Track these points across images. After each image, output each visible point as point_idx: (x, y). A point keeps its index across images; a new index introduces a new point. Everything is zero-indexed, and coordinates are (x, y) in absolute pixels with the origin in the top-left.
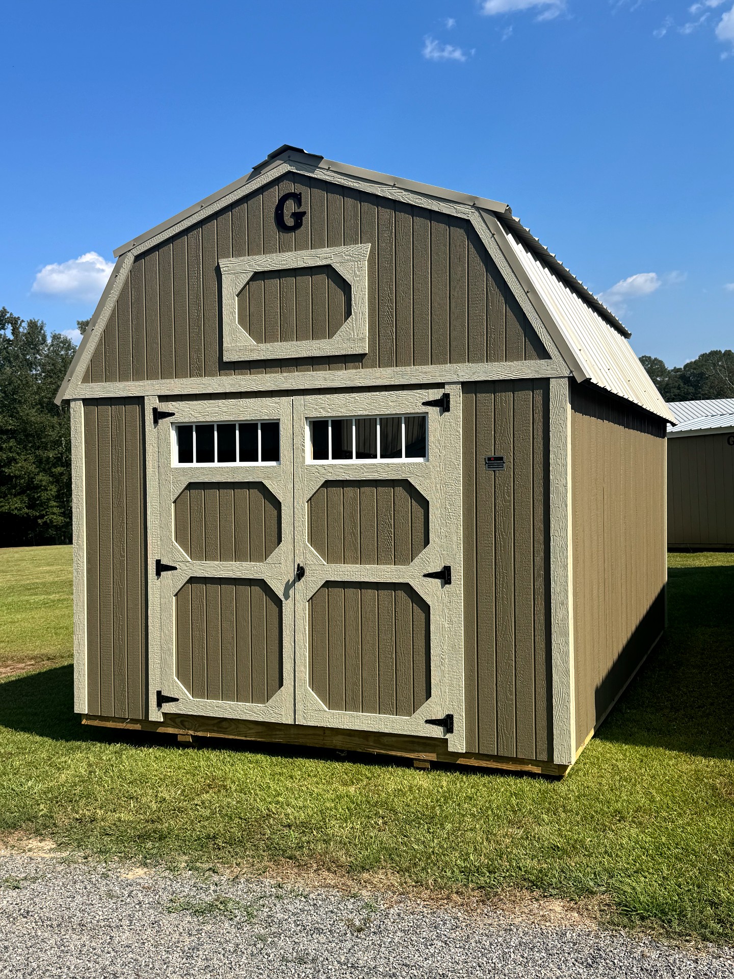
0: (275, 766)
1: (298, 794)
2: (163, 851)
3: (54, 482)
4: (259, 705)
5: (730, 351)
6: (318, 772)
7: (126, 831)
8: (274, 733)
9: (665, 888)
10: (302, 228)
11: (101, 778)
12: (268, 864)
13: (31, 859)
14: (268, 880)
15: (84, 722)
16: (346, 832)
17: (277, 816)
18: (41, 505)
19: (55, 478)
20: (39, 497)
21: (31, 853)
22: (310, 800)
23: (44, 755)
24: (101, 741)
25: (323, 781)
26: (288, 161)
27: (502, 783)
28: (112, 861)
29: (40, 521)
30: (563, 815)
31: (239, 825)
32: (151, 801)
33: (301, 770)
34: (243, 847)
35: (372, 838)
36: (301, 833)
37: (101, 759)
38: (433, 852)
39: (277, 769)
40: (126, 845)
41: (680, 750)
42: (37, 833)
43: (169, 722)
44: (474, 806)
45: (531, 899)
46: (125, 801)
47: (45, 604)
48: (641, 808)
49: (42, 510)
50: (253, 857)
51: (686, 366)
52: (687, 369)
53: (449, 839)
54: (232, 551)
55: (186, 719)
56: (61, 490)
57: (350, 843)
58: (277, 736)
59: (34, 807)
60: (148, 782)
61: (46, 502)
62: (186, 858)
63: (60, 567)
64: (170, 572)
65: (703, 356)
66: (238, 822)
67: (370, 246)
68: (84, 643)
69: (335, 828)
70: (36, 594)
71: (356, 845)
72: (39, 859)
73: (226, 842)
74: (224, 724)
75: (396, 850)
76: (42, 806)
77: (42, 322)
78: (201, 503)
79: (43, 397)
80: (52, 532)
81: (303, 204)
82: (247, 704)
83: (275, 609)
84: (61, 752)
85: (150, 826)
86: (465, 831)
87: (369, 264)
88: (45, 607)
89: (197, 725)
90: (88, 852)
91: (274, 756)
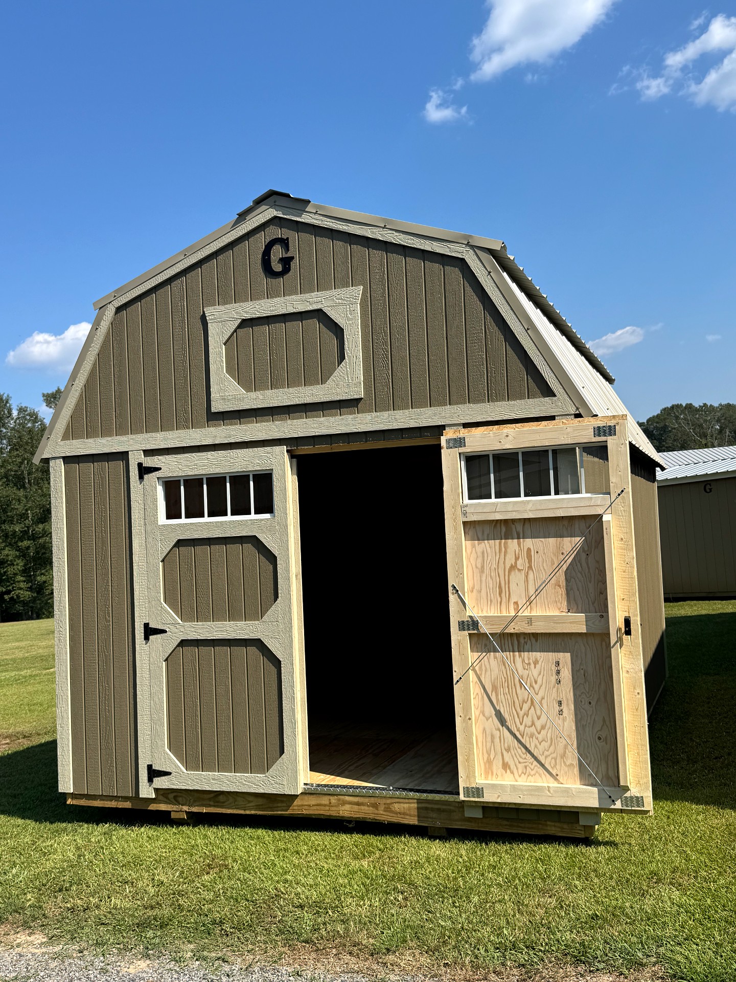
0: (278, 841)
1: (307, 870)
2: (166, 940)
3: (20, 556)
4: (259, 775)
5: (691, 404)
6: (326, 846)
7: (123, 919)
8: (276, 805)
9: (721, 956)
10: (291, 273)
11: (91, 862)
12: (283, 949)
13: (21, 956)
14: (285, 968)
15: (69, 802)
16: (364, 911)
17: (286, 896)
18: (8, 580)
19: (22, 552)
20: (5, 572)
21: (20, 949)
22: (321, 877)
23: (28, 839)
24: (87, 822)
25: (332, 855)
26: (274, 206)
27: (525, 849)
28: (110, 954)
29: (6, 597)
30: (596, 880)
31: (246, 907)
32: (148, 885)
33: (306, 844)
34: (254, 932)
35: (393, 916)
36: (315, 914)
37: (89, 841)
38: (462, 928)
39: (281, 845)
40: (125, 935)
41: (707, 803)
42: (26, 926)
43: (161, 798)
44: (499, 875)
45: (576, 975)
46: (119, 887)
47: (16, 681)
48: (678, 868)
49: (9, 586)
50: (266, 943)
51: (648, 421)
52: (650, 423)
53: (477, 912)
54: (226, 610)
55: (179, 794)
56: (28, 564)
57: (370, 922)
58: (279, 809)
59: (20, 897)
60: (142, 865)
61: (13, 577)
62: (192, 946)
63: (29, 642)
64: (159, 636)
65: (665, 409)
66: (246, 904)
67: (362, 289)
68: (68, 716)
69: (351, 906)
70: (7, 671)
71: (377, 925)
72: (30, 955)
73: (234, 927)
74: (221, 798)
75: (422, 927)
76: (29, 896)
77: (8, 396)
78: (191, 561)
79: (9, 470)
80: (19, 608)
81: (290, 248)
82: (245, 775)
83: (274, 670)
84: (46, 836)
85: (150, 913)
86: (493, 903)
87: (361, 307)
88: (17, 684)
89: (192, 801)
90: (84, 944)
91: (276, 831)
